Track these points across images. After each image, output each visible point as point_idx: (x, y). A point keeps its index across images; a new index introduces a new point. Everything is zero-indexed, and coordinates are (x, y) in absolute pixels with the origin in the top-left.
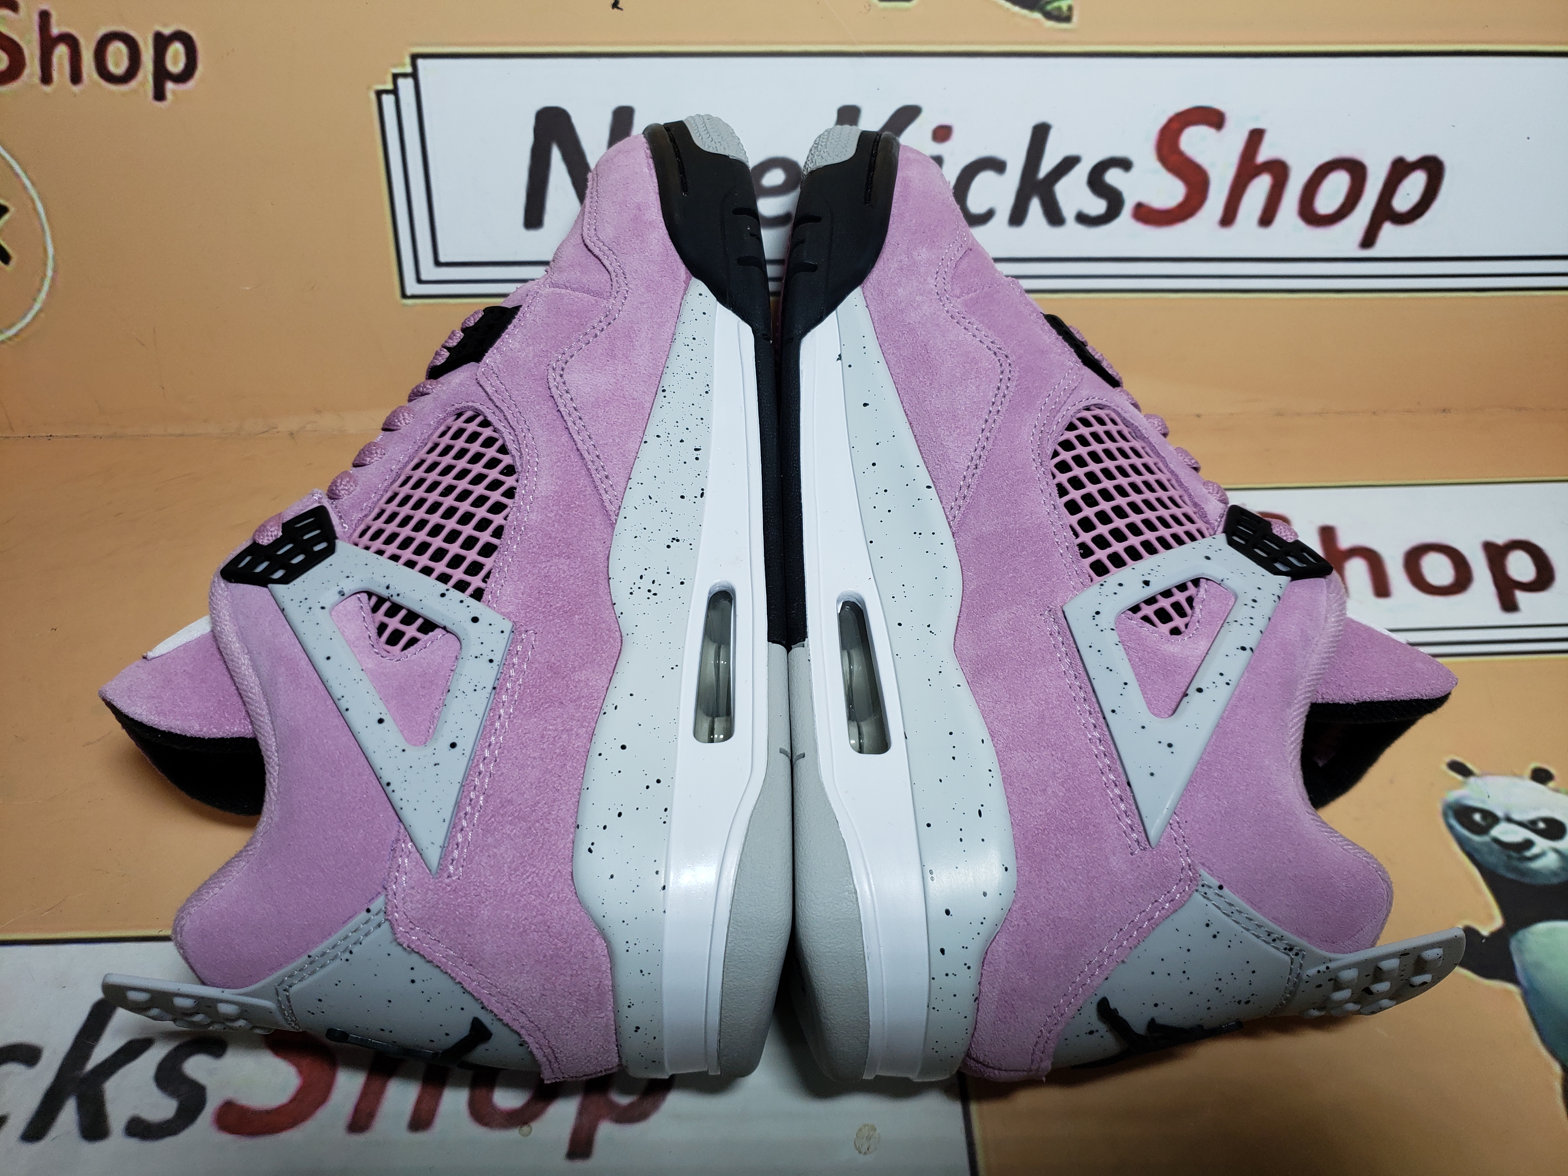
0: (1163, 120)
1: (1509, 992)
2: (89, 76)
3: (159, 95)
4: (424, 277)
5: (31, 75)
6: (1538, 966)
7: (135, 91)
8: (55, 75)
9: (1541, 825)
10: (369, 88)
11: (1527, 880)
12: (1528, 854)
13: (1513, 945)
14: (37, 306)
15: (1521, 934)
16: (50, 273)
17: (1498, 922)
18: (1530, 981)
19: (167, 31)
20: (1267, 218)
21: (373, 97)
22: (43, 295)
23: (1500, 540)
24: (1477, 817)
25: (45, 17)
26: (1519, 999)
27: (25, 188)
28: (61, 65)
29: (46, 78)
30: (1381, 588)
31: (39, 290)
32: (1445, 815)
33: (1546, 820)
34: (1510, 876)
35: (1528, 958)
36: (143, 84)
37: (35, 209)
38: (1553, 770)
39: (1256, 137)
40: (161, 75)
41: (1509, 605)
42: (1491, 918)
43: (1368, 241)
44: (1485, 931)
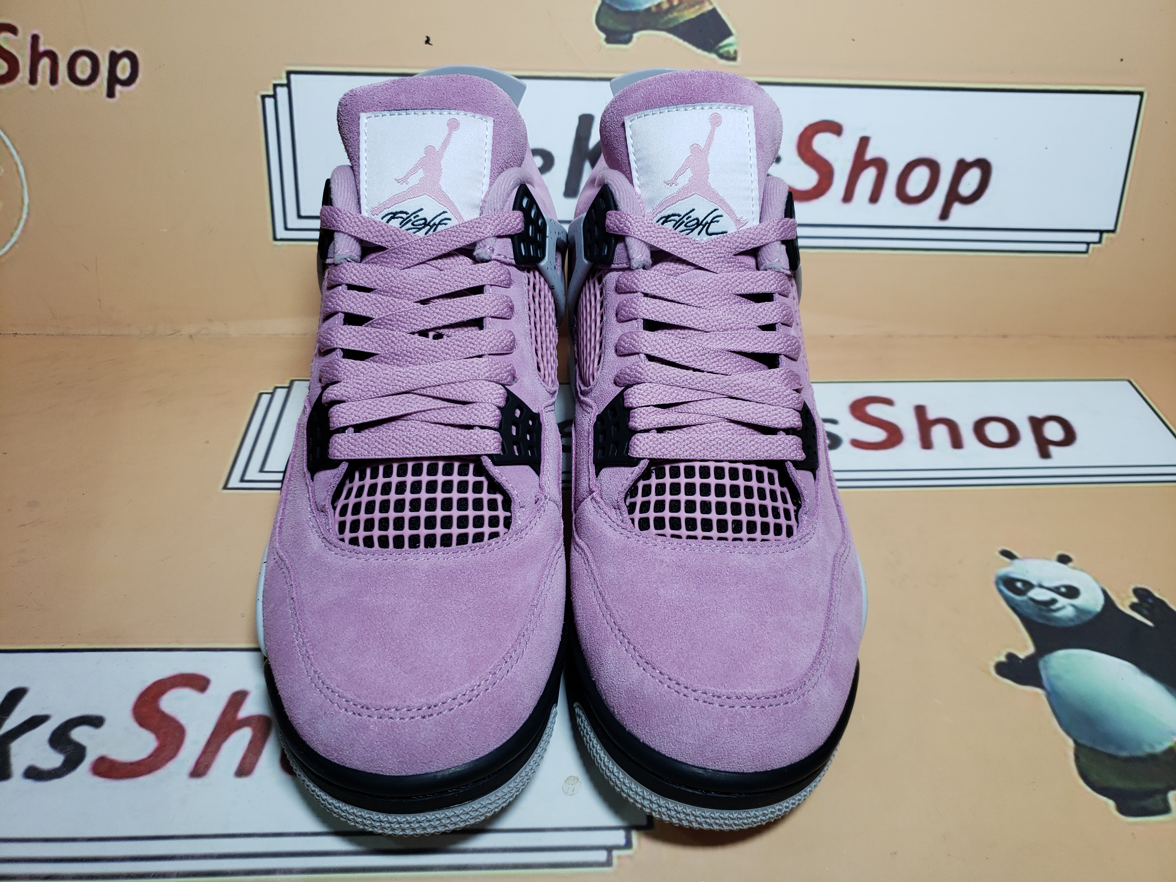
0: (801, 129)
1: (1037, 694)
2: (63, 80)
3: (111, 94)
4: (289, 226)
5: (22, 79)
6: (1058, 677)
7: (94, 91)
8: (39, 78)
9: (1063, 590)
10: (256, 93)
11: (1052, 624)
12: (1054, 607)
13: (1041, 664)
14: (14, 240)
15: (1047, 658)
16: (24, 216)
17: (1031, 649)
18: (1052, 686)
19: (119, 51)
20: (874, 198)
21: (259, 99)
22: (18, 232)
23: (1040, 415)
24: (1019, 585)
25: (35, 39)
26: (1044, 699)
27: (11, 155)
28: (44, 72)
29: (33, 80)
30: (957, 442)
31: (16, 228)
32: (997, 583)
33: (1066, 587)
34: (1040, 621)
35: (1052, 672)
36: (100, 86)
37: (18, 171)
38: (1072, 556)
39: (864, 142)
40: (113, 80)
41: (1045, 454)
42: (1026, 647)
43: (944, 215)
44: (1022, 655)
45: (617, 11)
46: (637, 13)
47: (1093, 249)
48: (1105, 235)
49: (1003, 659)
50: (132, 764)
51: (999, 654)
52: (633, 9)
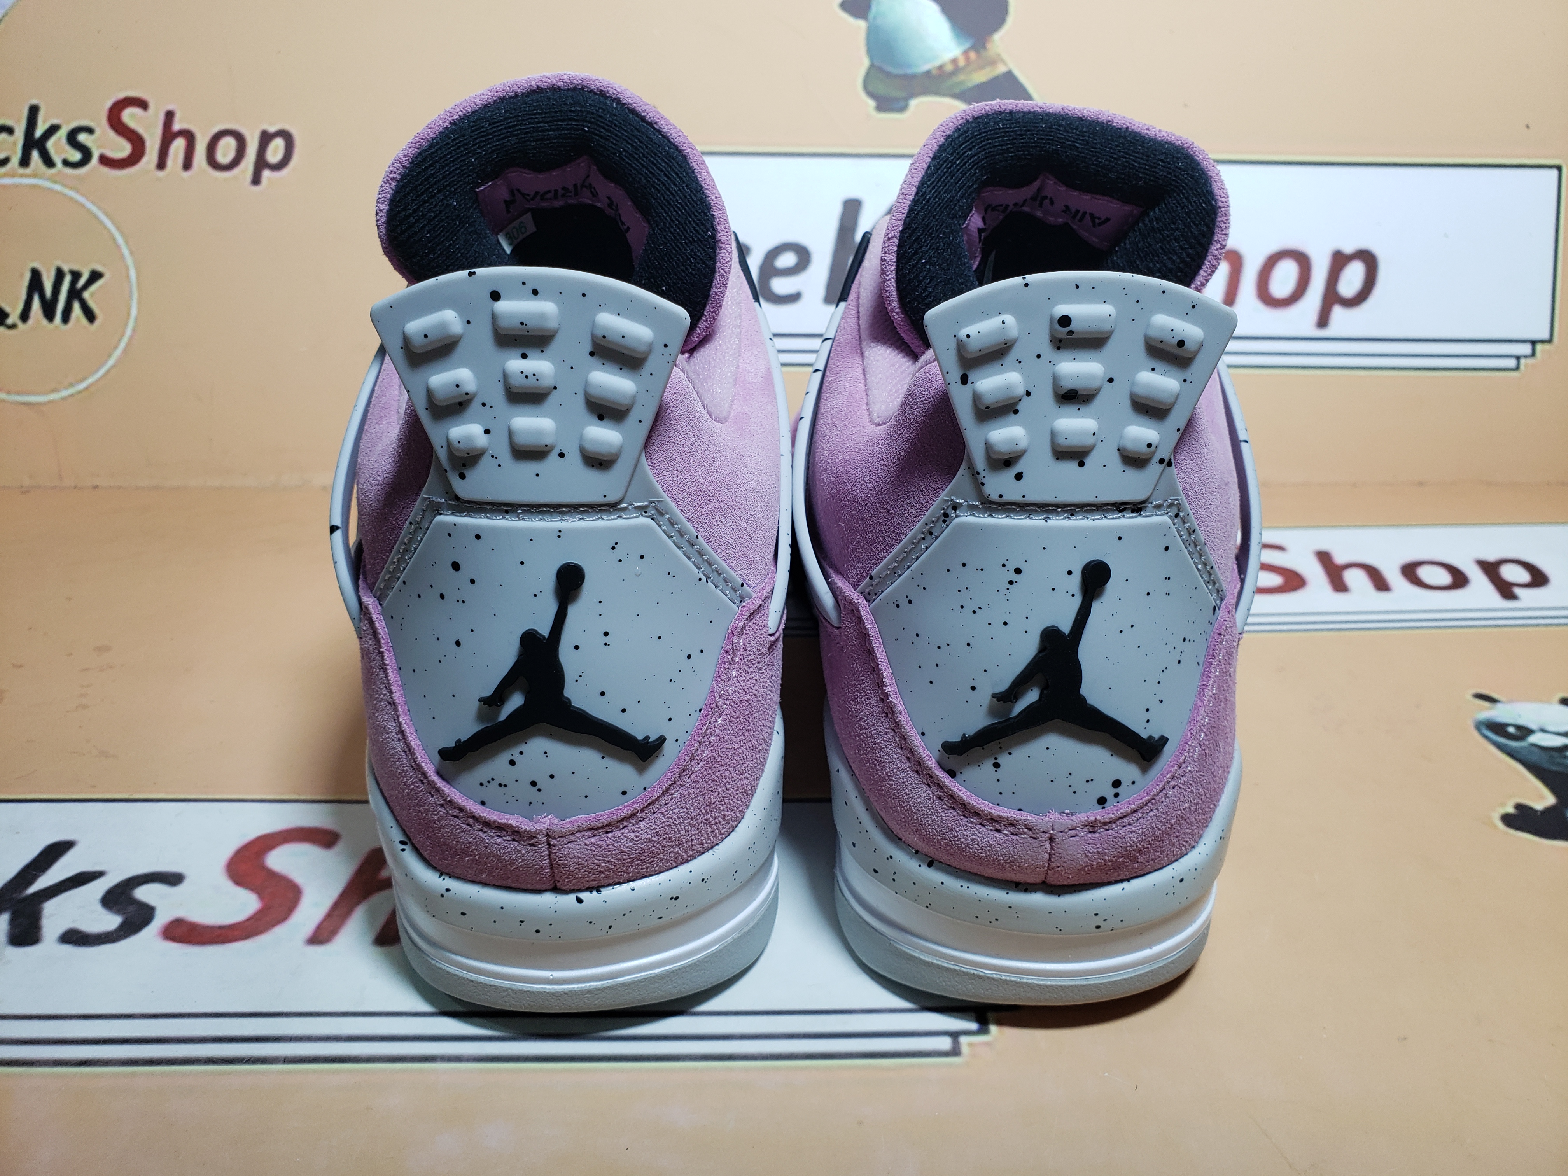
2: (199, 164)
3: (256, 180)
5: (148, 162)
7: (236, 177)
8: (170, 162)
14: (111, 362)
16: (129, 332)
17: (1551, 800)
19: (272, 129)
22: (118, 353)
23: (1491, 558)
24: (1511, 730)
25: (170, 116)
27: (122, 257)
28: (176, 155)
29: (161, 165)
30: (1381, 585)
31: (116, 348)
32: (1478, 729)
36: (243, 172)
37: (128, 276)
40: (261, 164)
41: (1509, 596)
42: (1542, 797)
43: (1323, 321)
44: (1539, 807)
45: (888, 75)
46: (913, 77)
47: (1526, 365)
48: (1539, 347)
49: (1510, 810)
51: (1503, 805)
52: (909, 71)
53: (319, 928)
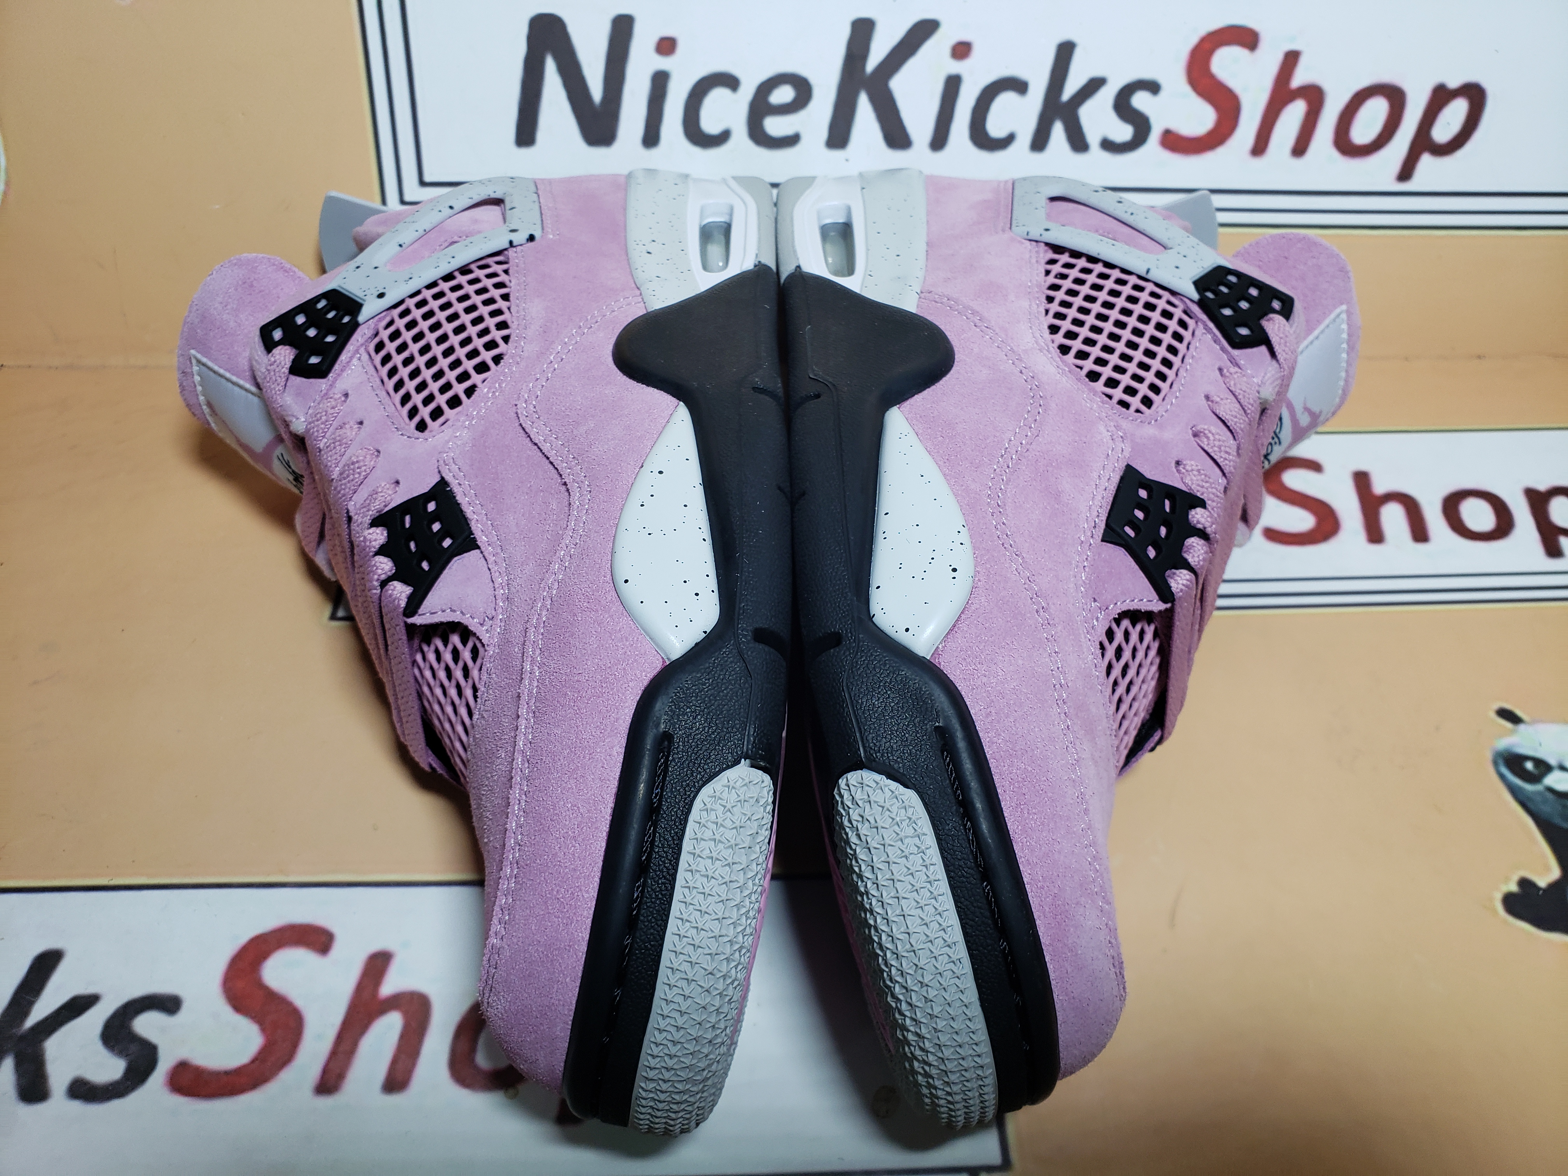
0: (1194, 40)
4: (407, 198)
17: (1555, 873)
20: (1300, 149)
23: (1542, 486)
24: (1529, 765)
30: (1420, 533)
32: (1495, 763)
39: (1291, 59)
41: (1553, 550)
42: (1548, 869)
43: (1405, 174)
44: (1542, 882)
49: (1513, 887)
50: (227, 1073)
51: (1507, 880)
53: (326, 1071)
